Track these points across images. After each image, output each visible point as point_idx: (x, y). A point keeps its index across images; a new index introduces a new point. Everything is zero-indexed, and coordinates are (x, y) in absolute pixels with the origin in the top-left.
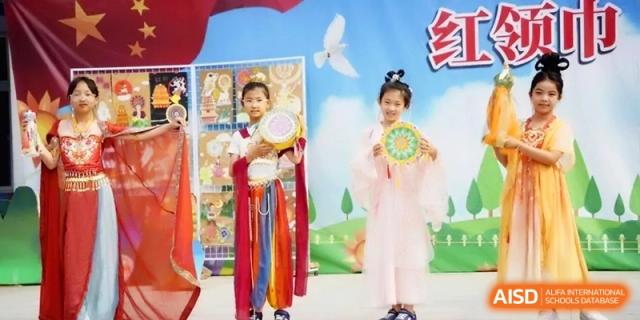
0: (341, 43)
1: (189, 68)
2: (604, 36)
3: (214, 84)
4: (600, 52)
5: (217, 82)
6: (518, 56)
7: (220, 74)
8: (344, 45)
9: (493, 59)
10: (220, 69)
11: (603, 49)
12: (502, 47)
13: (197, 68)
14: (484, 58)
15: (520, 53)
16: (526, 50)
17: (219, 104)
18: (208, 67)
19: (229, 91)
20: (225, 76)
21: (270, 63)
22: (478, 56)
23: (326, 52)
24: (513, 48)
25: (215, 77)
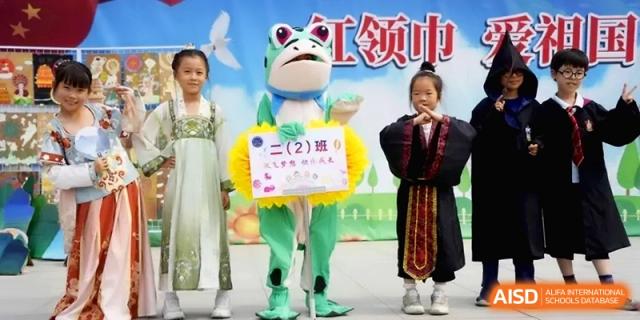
0: (226, 37)
1: (75, 51)
2: (444, 47)
3: (101, 68)
4: (441, 60)
5: (104, 65)
6: (377, 60)
7: (108, 59)
8: (228, 40)
9: (357, 60)
10: (108, 55)
11: (443, 58)
12: (364, 51)
13: (83, 51)
14: (350, 59)
15: (379, 56)
16: (384, 54)
17: (107, 86)
18: (95, 52)
19: (117, 75)
20: (113, 60)
21: (159, 50)
22: (345, 57)
23: (211, 45)
24: (373, 52)
25: (102, 61)
